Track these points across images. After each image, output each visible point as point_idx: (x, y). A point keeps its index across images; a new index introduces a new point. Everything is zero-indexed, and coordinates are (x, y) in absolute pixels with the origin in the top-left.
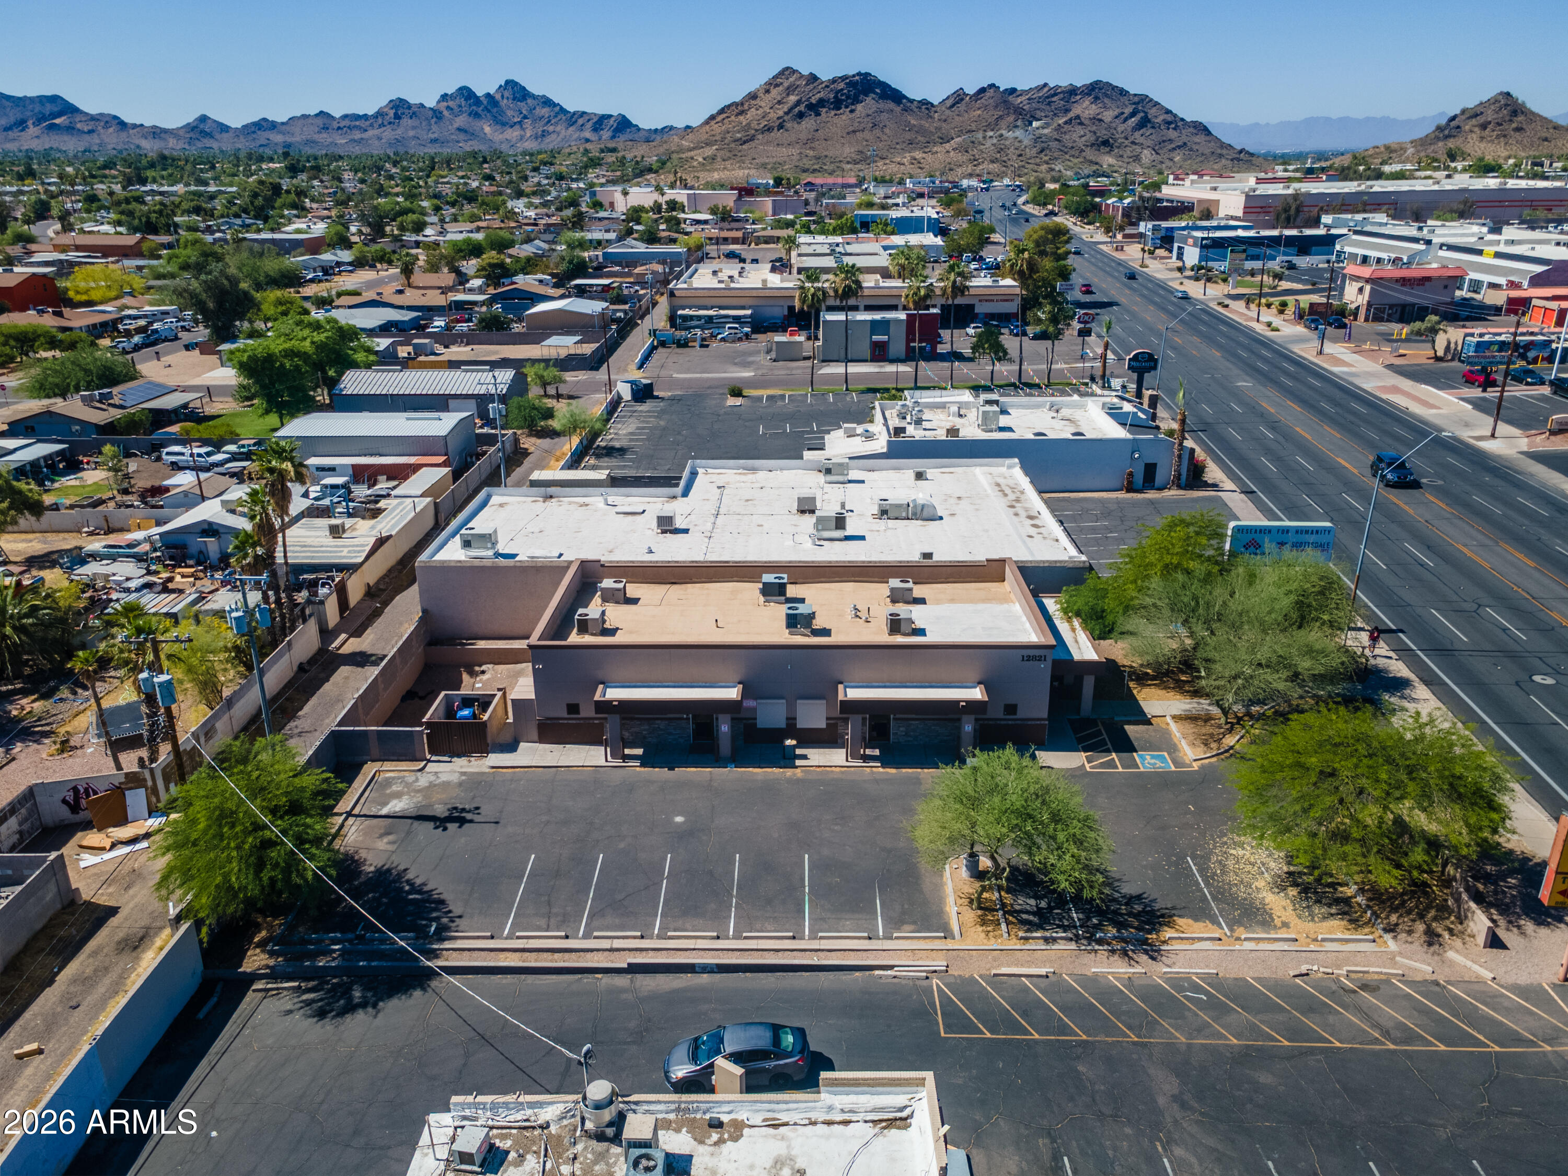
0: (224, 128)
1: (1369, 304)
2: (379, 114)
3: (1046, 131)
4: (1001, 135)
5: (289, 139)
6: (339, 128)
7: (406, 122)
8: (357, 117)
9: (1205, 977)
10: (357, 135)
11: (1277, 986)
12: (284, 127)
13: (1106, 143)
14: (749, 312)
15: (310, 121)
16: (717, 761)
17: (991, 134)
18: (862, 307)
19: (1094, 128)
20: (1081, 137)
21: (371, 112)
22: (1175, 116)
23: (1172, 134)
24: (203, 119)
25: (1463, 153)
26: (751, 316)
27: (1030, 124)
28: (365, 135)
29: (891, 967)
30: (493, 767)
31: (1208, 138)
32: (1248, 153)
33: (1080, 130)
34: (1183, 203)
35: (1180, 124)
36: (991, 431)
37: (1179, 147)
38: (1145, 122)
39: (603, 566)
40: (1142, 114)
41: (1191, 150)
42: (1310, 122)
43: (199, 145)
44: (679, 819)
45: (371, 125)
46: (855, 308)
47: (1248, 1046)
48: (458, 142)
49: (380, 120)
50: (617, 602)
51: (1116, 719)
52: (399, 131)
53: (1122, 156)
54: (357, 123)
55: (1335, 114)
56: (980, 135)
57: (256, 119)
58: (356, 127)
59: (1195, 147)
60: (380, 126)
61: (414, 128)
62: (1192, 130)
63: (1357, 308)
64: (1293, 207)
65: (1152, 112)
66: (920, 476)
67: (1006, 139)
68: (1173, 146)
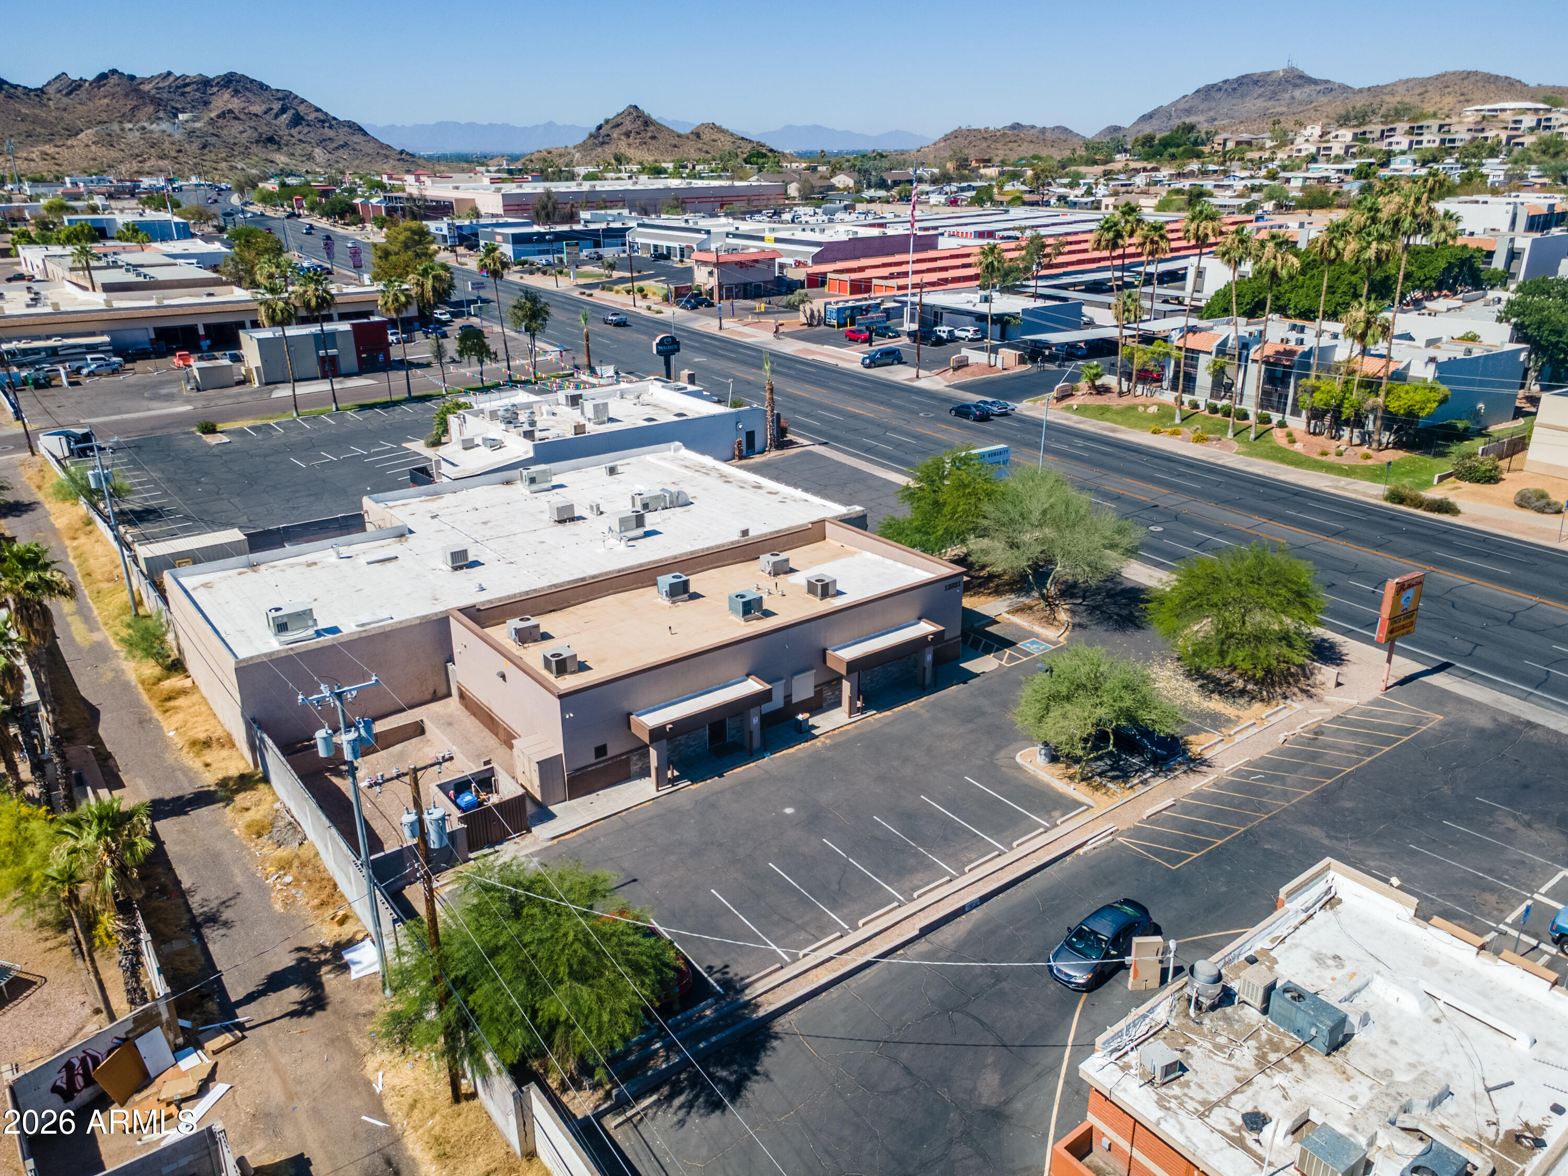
1: (720, 286)
3: (198, 125)
4: (144, 128)
9: (1248, 763)
11: (1282, 752)
13: (271, 140)
14: (106, 339)
16: (752, 755)
17: (130, 126)
18: (336, 317)
19: (253, 124)
20: (241, 132)
22: (326, 114)
23: (330, 133)
25: (626, 158)
26: (110, 344)
27: (176, 116)
29: (1085, 843)
30: (554, 838)
31: (366, 138)
32: (408, 154)
33: (237, 127)
34: (437, 202)
35: (334, 122)
36: (603, 423)
37: (342, 146)
38: (297, 120)
39: (479, 610)
40: (293, 111)
41: (354, 150)
42: (442, 126)
44: (789, 811)
46: (329, 319)
47: (1317, 792)
50: (535, 641)
51: (976, 625)
53: (293, 155)
55: (463, 121)
56: (116, 127)
59: (358, 147)
62: (346, 129)
63: (712, 289)
64: (550, 205)
65: (302, 109)
66: (612, 471)
67: (151, 132)
68: (335, 145)
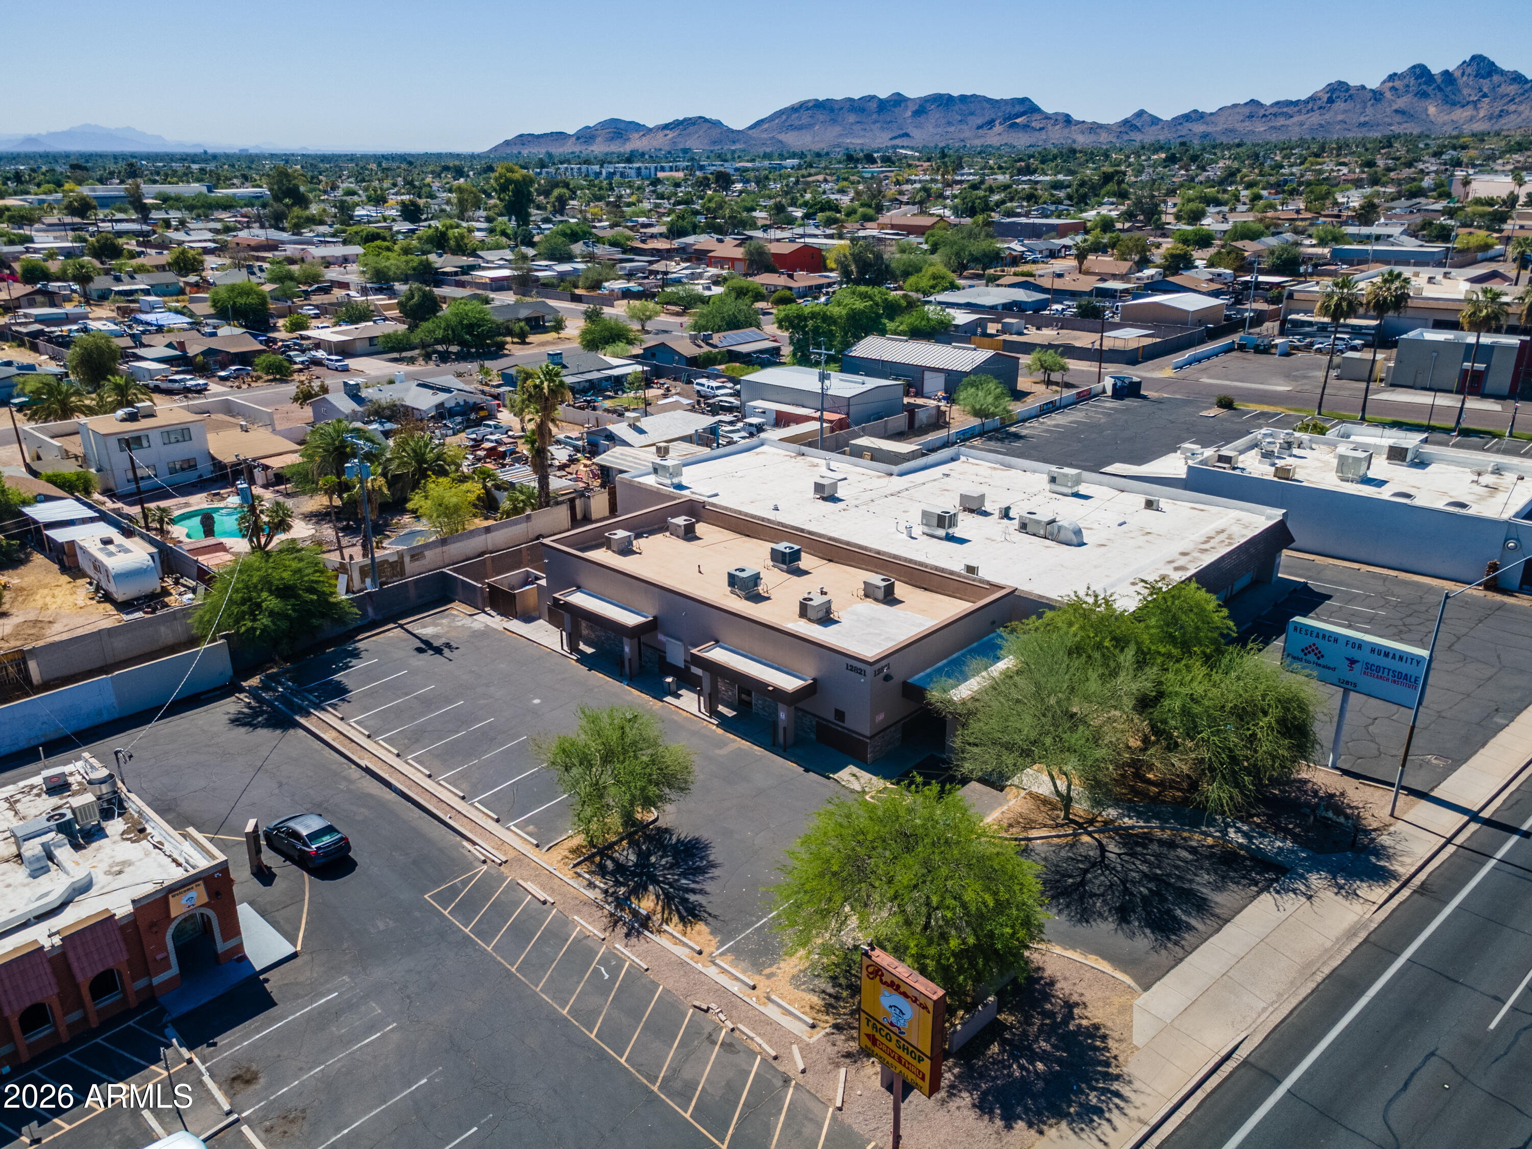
0: (1155, 121)
2: (1313, 99)
5: (1210, 129)
6: (1264, 116)
7: (1339, 105)
8: (1289, 103)
10: (1281, 121)
12: (1212, 118)
15: (1237, 110)
21: (1303, 97)
24: (1141, 113)
28: (1289, 122)
43: (1126, 137)
44: (536, 701)
45: (1299, 111)
48: (1390, 125)
49: (1310, 106)
52: (1327, 117)
54: (1285, 110)
57: (1186, 111)
58: (1282, 114)
60: (1308, 112)
61: (1345, 111)
66: (1150, 504)
